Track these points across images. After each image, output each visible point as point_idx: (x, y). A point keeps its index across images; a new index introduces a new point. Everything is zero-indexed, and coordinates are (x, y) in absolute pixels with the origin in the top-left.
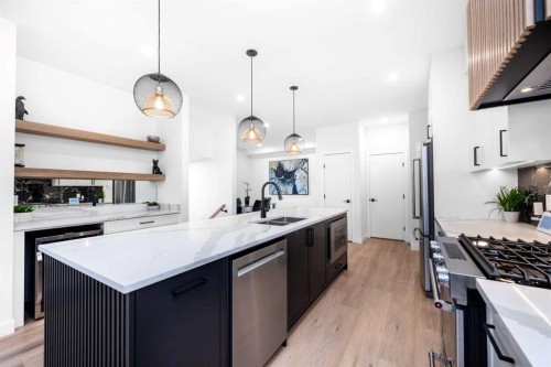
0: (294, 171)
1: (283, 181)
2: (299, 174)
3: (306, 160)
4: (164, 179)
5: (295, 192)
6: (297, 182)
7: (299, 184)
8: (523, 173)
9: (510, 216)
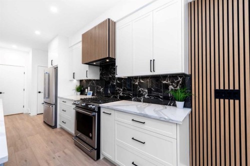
8: (81, 81)
9: (79, 93)
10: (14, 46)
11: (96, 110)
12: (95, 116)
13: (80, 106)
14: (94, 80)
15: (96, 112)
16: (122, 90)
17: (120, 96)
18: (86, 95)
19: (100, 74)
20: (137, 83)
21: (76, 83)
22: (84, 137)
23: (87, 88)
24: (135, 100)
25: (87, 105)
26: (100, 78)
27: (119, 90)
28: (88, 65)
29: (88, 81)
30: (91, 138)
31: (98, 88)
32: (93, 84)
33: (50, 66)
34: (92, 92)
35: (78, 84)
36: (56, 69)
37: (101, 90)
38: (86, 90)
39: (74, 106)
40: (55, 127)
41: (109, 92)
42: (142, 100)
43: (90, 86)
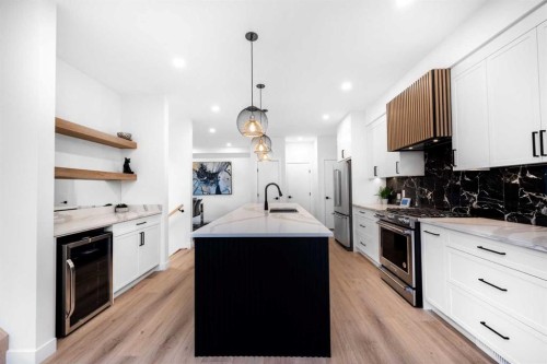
0: (217, 173)
1: (206, 182)
2: (222, 176)
3: (230, 163)
4: (135, 178)
5: (218, 192)
6: (220, 183)
7: (222, 185)
8: (388, 180)
9: (385, 201)
10: (300, 139)
11: (412, 226)
12: (410, 236)
13: (386, 219)
14: (413, 177)
15: (411, 229)
16: (476, 196)
17: (472, 209)
18: (399, 204)
19: (426, 165)
20: (517, 181)
21: (379, 184)
22: (395, 268)
23: (401, 192)
24: (511, 219)
25: (397, 217)
26: (426, 172)
27: (470, 197)
28: (398, 153)
29: (402, 179)
30: (406, 270)
31: (421, 191)
32: (412, 184)
33: (340, 158)
34: (409, 200)
35: (383, 185)
36: (349, 162)
37: (429, 196)
38: (399, 195)
39: (378, 219)
40: (350, 249)
41: (446, 199)
42: (533, 220)
43: (406, 188)
